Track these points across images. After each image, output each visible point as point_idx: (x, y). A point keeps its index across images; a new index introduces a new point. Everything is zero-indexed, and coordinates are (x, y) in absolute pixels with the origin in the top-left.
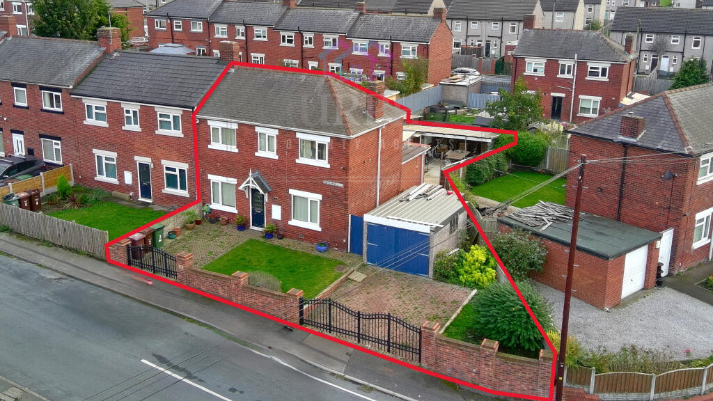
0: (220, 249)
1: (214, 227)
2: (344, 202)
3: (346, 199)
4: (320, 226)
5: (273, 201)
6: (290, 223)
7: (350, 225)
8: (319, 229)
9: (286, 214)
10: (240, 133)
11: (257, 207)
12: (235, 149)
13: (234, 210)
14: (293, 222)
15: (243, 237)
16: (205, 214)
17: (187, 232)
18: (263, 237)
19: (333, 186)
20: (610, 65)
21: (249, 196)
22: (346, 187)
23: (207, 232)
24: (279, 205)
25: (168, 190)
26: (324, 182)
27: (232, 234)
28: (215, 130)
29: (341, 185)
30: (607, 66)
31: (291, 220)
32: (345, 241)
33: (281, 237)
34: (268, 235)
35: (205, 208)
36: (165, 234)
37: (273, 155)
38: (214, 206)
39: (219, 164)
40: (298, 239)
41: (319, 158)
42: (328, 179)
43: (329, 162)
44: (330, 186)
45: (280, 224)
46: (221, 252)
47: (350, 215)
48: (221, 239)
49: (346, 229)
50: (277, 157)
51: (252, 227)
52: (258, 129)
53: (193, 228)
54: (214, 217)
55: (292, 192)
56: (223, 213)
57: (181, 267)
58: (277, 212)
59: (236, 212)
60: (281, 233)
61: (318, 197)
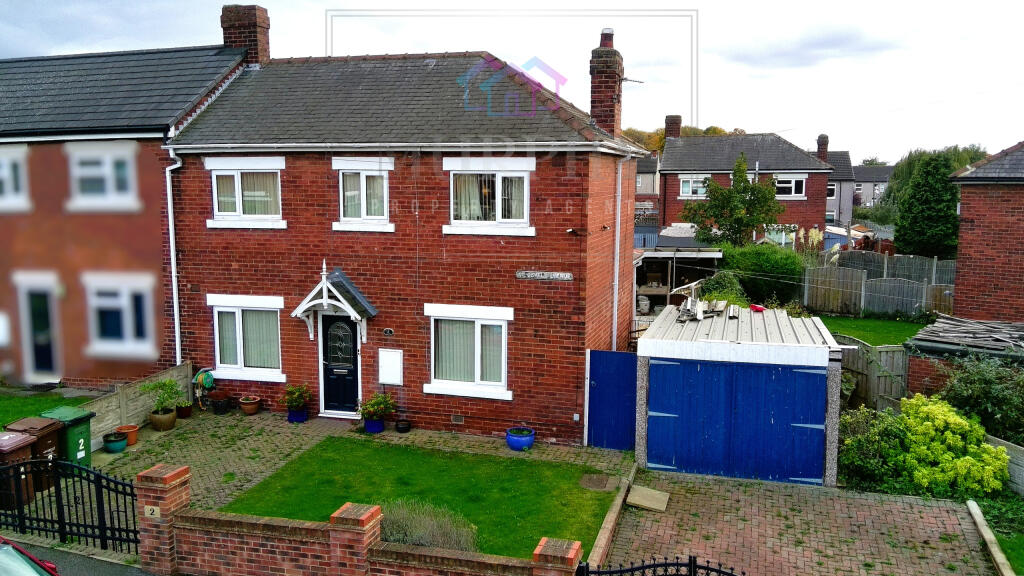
0: (254, 465)
1: (227, 420)
2: (575, 318)
3: (581, 311)
4: (510, 387)
5: (381, 340)
6: (427, 389)
7: (588, 375)
8: (508, 396)
9: (416, 371)
10: (290, 180)
11: (337, 360)
12: (276, 222)
13: (277, 376)
14: (435, 387)
15: (308, 435)
16: (199, 393)
17: (156, 436)
18: (361, 431)
19: (543, 282)
20: (806, 176)
21: (316, 335)
22: (580, 280)
23: (211, 432)
24: (398, 346)
25: (102, 348)
26: (520, 274)
27: (276, 430)
28: (226, 180)
29: (567, 276)
30: (803, 177)
31: (428, 381)
32: (576, 417)
33: (406, 427)
34: (374, 423)
35: (201, 377)
36: (96, 441)
37: (382, 224)
38: (223, 372)
39: (235, 265)
40: (449, 428)
41: (504, 216)
42: (529, 266)
43: (533, 222)
44: (534, 281)
45: (401, 394)
46: (260, 471)
47: (588, 352)
48: (251, 443)
49: (580, 387)
50: (391, 228)
51: (324, 412)
52: (338, 164)
53: (170, 426)
54: (225, 399)
55: (433, 310)
56: (247, 385)
57: (152, 512)
58: (391, 366)
59: (282, 378)
60: (404, 416)
61: (501, 315)
